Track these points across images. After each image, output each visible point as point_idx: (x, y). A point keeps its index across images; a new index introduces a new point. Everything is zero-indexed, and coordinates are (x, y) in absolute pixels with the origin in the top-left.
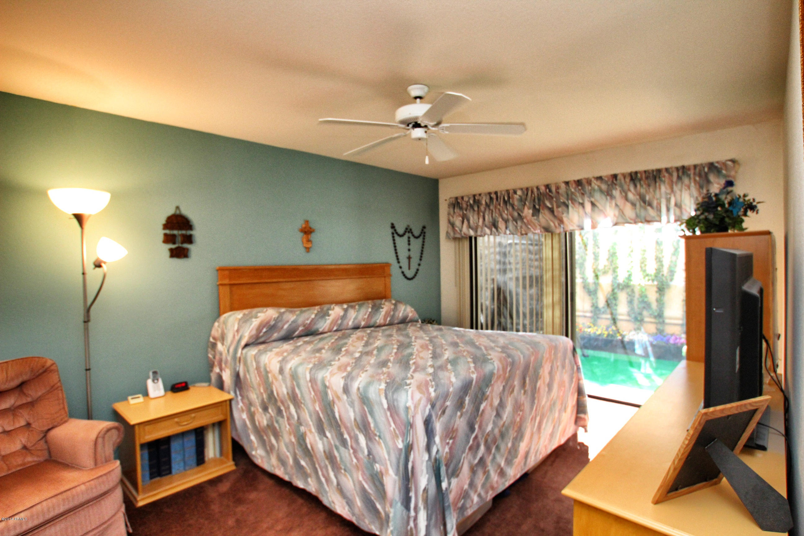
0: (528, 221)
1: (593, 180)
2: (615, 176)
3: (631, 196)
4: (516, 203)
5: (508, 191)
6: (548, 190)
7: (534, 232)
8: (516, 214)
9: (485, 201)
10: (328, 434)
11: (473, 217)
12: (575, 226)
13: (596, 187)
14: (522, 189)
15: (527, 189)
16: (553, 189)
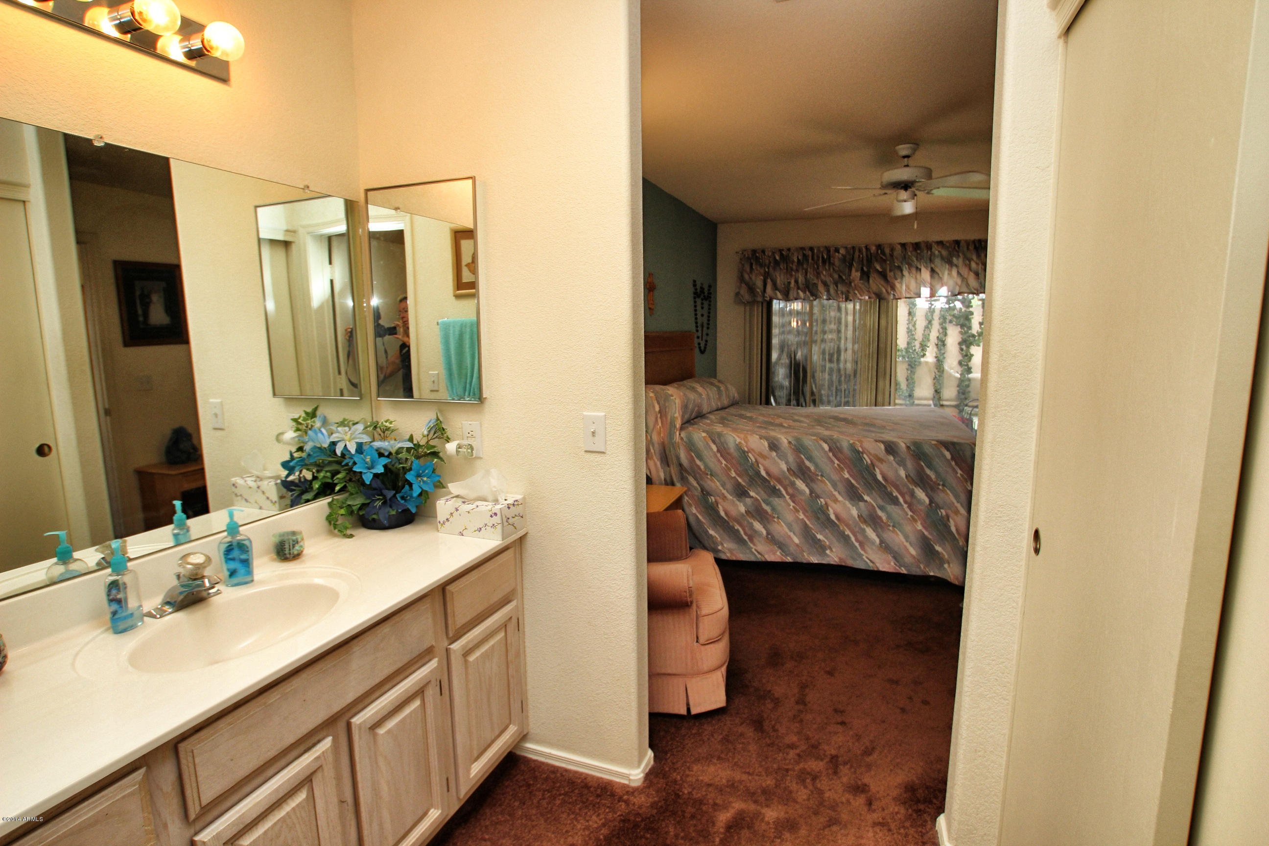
0: (855, 285)
1: (933, 244)
2: (957, 242)
3: (973, 265)
4: (837, 263)
5: (828, 249)
6: (879, 252)
7: (860, 298)
8: (836, 276)
9: (798, 257)
10: (866, 498)
11: (780, 276)
12: (912, 293)
13: (937, 252)
14: (846, 248)
15: (853, 248)
16: (887, 251)
